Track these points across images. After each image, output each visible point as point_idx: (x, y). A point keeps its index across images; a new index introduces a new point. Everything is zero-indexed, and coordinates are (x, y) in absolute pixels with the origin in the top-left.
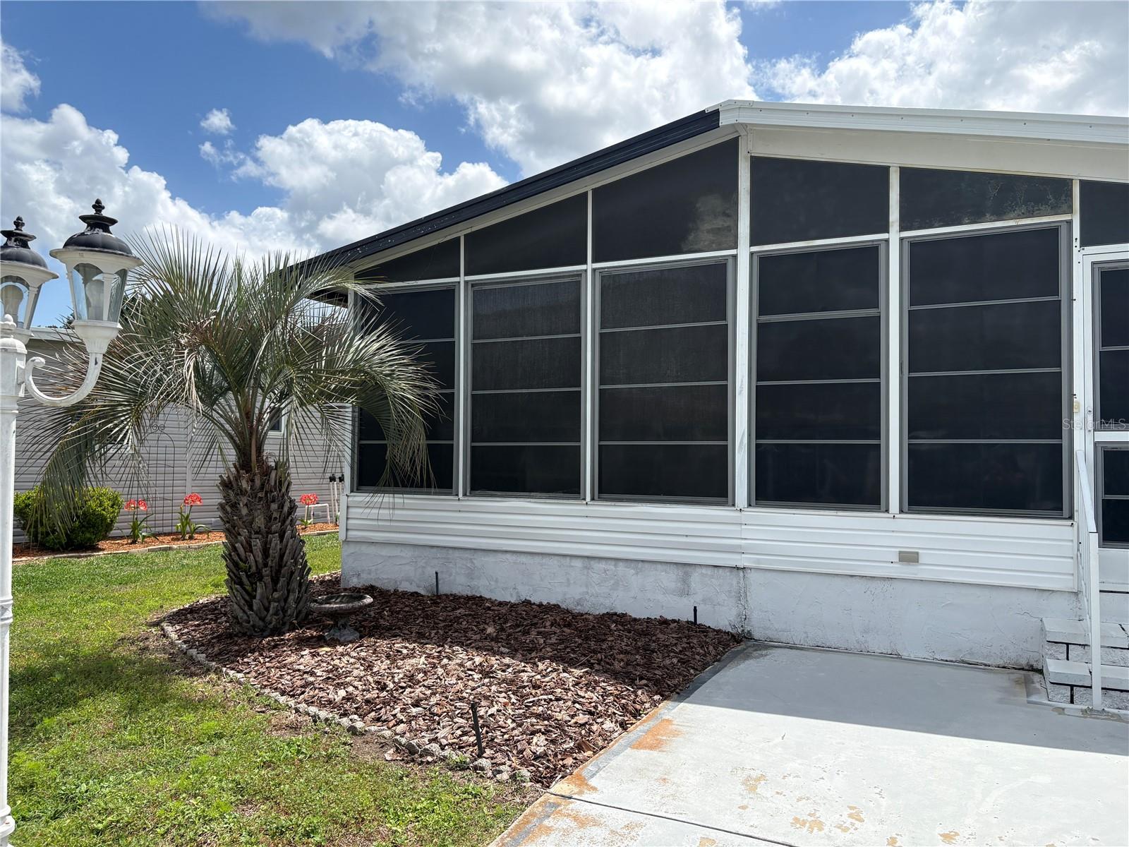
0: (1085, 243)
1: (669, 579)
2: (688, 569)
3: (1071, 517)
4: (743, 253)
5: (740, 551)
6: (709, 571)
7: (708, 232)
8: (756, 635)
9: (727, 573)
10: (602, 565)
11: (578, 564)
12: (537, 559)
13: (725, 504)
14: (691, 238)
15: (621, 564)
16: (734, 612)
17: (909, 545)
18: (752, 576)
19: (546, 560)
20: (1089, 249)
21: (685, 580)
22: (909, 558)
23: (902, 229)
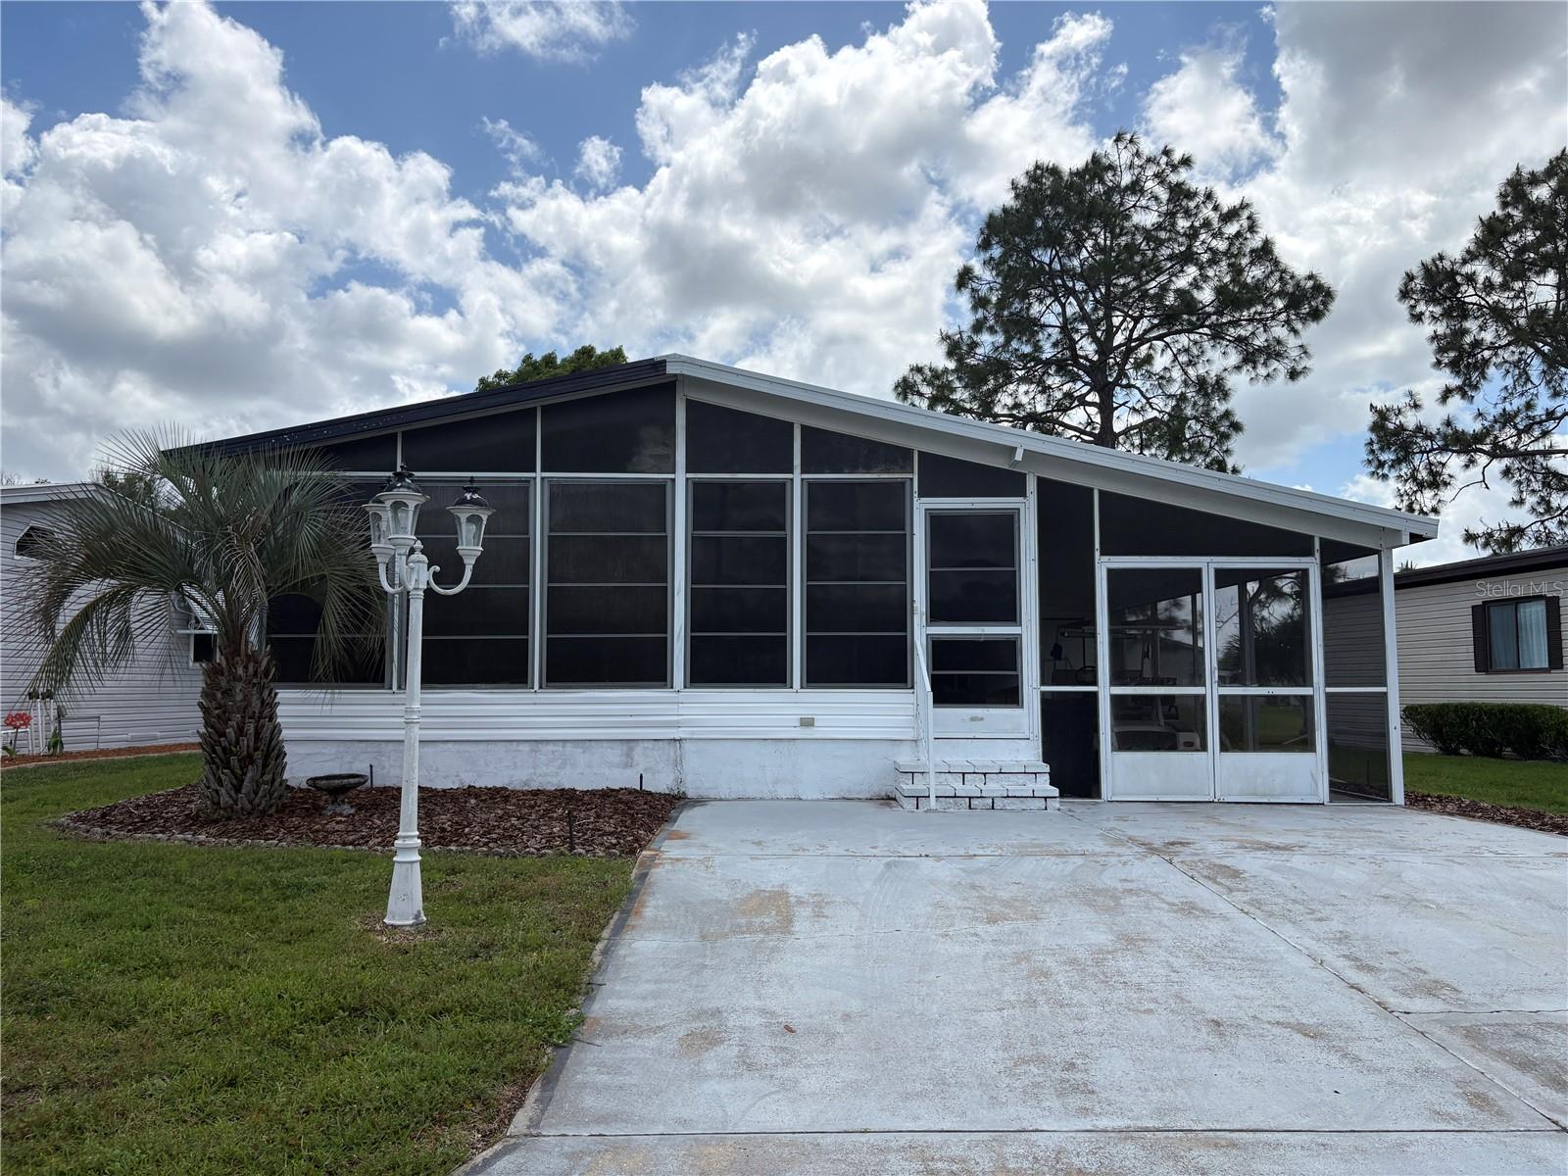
0: (921, 495)
1: (615, 754)
2: (632, 744)
3: (913, 687)
4: (681, 477)
5: (677, 725)
6: (650, 745)
7: (651, 456)
8: (690, 794)
9: (666, 743)
10: (550, 747)
11: (525, 748)
12: (482, 746)
13: (665, 687)
14: (635, 459)
15: (569, 744)
16: (672, 777)
17: (807, 713)
18: (687, 746)
19: (491, 747)
20: (923, 500)
21: (629, 755)
22: (807, 723)
23: (803, 472)
